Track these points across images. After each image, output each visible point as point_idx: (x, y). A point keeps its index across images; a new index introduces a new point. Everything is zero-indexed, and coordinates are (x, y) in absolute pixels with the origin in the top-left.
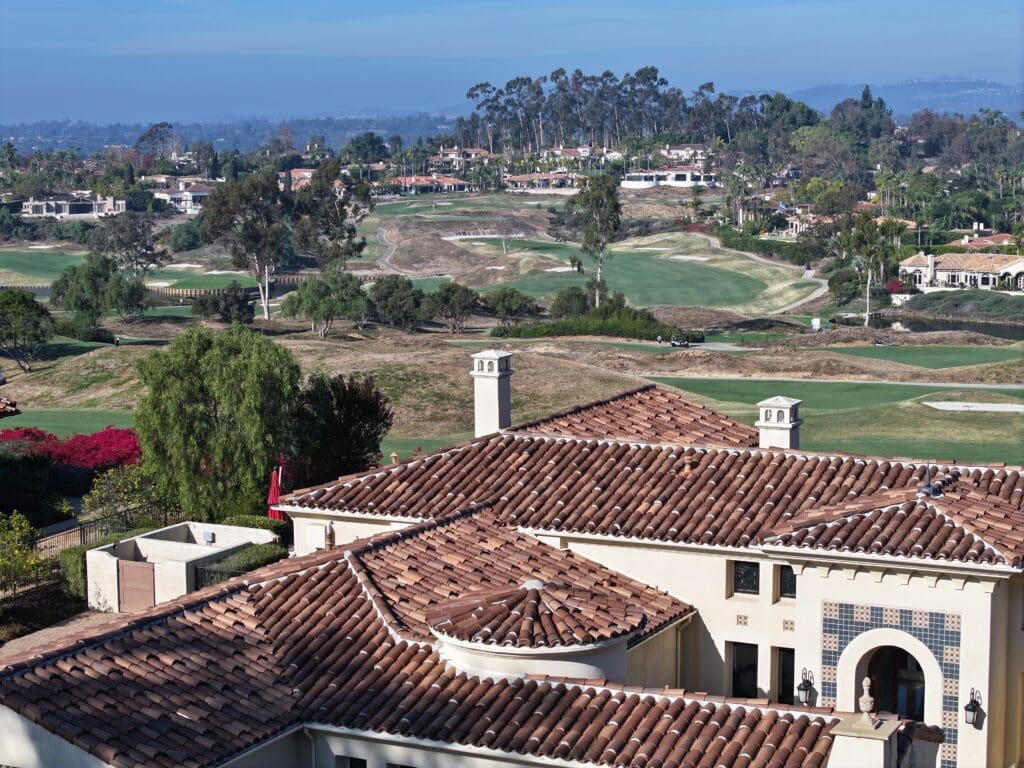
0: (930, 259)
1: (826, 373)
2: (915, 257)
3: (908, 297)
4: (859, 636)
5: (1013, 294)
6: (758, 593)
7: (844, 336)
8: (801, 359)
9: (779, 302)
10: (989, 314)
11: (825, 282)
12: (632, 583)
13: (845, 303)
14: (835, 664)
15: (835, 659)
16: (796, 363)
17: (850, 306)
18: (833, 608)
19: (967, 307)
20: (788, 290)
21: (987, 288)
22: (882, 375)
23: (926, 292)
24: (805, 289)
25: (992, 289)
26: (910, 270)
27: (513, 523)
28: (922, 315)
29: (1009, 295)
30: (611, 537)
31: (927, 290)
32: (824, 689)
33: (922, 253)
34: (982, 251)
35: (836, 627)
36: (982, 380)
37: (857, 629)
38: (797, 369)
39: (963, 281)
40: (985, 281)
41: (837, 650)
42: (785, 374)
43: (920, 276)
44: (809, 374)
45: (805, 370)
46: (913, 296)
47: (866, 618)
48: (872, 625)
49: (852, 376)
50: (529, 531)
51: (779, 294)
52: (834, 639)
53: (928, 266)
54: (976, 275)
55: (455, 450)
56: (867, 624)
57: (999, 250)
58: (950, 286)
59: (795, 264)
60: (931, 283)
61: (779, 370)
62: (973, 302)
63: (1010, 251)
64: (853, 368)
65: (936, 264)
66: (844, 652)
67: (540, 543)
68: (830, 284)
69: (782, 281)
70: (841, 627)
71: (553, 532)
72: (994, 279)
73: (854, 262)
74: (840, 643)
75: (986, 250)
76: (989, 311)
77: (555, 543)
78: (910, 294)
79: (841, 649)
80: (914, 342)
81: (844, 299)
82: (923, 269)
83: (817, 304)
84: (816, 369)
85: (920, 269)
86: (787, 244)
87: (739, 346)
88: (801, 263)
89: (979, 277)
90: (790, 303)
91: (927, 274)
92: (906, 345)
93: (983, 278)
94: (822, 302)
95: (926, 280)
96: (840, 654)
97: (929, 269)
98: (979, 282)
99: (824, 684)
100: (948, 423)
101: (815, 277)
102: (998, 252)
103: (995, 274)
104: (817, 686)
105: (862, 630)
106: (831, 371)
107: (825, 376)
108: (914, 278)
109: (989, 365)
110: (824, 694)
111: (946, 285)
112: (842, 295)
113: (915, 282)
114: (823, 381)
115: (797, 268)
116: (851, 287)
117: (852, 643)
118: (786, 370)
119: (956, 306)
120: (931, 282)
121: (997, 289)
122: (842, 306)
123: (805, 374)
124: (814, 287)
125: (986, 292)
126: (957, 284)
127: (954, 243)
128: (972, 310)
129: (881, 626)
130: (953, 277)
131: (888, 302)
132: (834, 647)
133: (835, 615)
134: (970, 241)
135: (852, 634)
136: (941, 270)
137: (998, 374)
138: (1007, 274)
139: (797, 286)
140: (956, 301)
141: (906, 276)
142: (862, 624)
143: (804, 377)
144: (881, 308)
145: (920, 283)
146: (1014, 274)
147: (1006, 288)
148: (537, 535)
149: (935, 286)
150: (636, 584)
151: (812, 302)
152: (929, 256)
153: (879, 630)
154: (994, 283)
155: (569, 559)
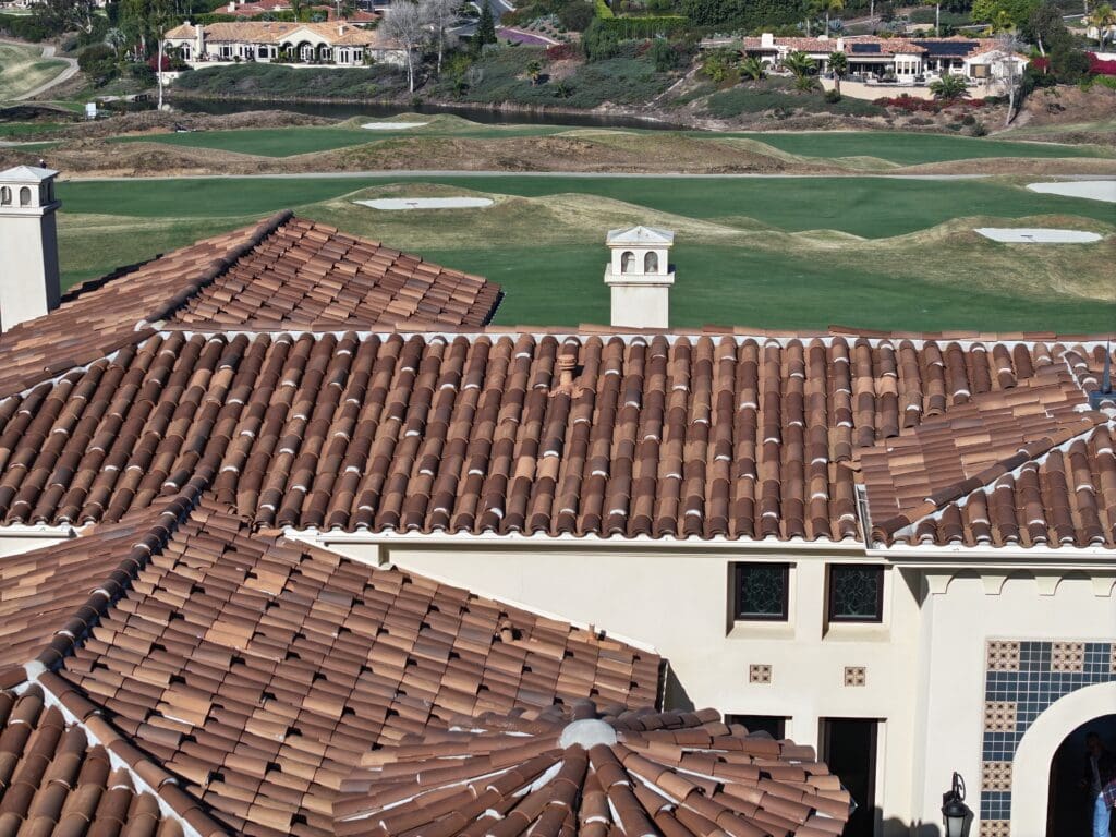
0: (198, 30)
1: (152, 168)
2: (180, 28)
3: (176, 75)
4: (1060, 700)
5: (296, 66)
6: (785, 618)
7: (136, 123)
8: (117, 153)
9: (20, 86)
10: (272, 90)
11: (74, 62)
12: (538, 624)
13: (103, 84)
14: (1010, 757)
15: (1010, 747)
16: (112, 159)
17: (109, 87)
18: (1009, 651)
19: (246, 84)
20: (30, 71)
21: (266, 61)
22: (222, 168)
23: (196, 69)
24: (51, 69)
25: (272, 61)
26: (176, 43)
27: (273, 521)
28: (194, 94)
29: (291, 68)
30: (489, 537)
31: (198, 66)
32: (984, 806)
33: (187, 23)
34: (253, 19)
35: (1013, 687)
36: (343, 168)
37: (1055, 687)
38: (115, 166)
39: (237, 53)
40: (263, 53)
41: (1014, 731)
42: (101, 172)
43: (188, 50)
44: (132, 171)
45: (125, 166)
46: (182, 73)
47: (1075, 665)
48: (1087, 678)
49: (185, 171)
50: (311, 536)
51: (20, 77)
52: (1008, 712)
53: (196, 38)
54: (252, 46)
55: (75, 370)
56: (1077, 677)
57: (274, 17)
58: (223, 60)
59: (29, 41)
60: (202, 58)
61: (92, 168)
62: (252, 77)
63: (286, 17)
64: (184, 160)
65: (205, 35)
66: (1028, 733)
67: (344, 561)
68: (80, 63)
69: (19, 62)
70: (1023, 687)
71: (363, 534)
72: (273, 50)
73: (108, 36)
74: (1020, 717)
75: (258, 18)
76: (272, 87)
77: (368, 557)
78: (179, 70)
79: (1022, 728)
80: (220, 126)
81: (101, 79)
82: (190, 41)
83: (67, 88)
84: (139, 165)
85: (188, 41)
86: (16, 18)
87: (10, 140)
88: (37, 41)
89: (256, 49)
90: (36, 87)
91: (196, 47)
92: (212, 129)
93: (261, 50)
94: (75, 85)
95: (195, 54)
96: (1020, 737)
97: (198, 41)
98: (257, 54)
99: (985, 795)
100: (397, 226)
101: (56, 55)
102: (271, 19)
103: (273, 44)
104: (972, 801)
105: (1067, 689)
106: (158, 166)
107: (152, 172)
108: (181, 53)
109: (348, 149)
110: (984, 816)
111: (219, 59)
112: (99, 75)
113: (183, 57)
114: (149, 178)
115: (32, 45)
116: (108, 65)
117: (1044, 714)
118: (101, 168)
119: (233, 82)
120: (201, 56)
121: (277, 61)
122: (100, 88)
123: (127, 171)
124: (62, 67)
125: (266, 65)
126: (230, 57)
127: (218, 11)
128: (252, 87)
129: (1105, 679)
130: (226, 49)
131: (154, 82)
132: (1007, 724)
133: (1011, 664)
134: (237, 8)
135: (1044, 697)
136: (211, 42)
137: (362, 159)
138: (287, 44)
139: (40, 67)
140: (233, 76)
141: (172, 50)
142: (1066, 677)
143: (126, 175)
144: (147, 89)
145: (188, 57)
146: (295, 44)
147: (287, 60)
148: (327, 544)
149: (205, 60)
150: (548, 626)
151: (63, 84)
152: (197, 26)
153: (1101, 685)
154: (273, 55)
155: (407, 587)
